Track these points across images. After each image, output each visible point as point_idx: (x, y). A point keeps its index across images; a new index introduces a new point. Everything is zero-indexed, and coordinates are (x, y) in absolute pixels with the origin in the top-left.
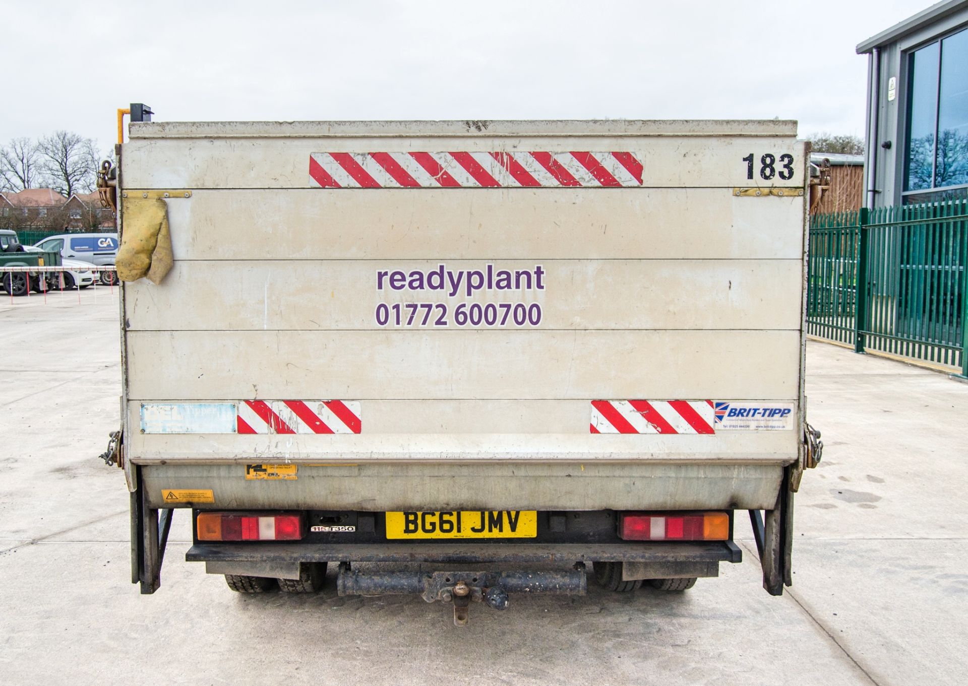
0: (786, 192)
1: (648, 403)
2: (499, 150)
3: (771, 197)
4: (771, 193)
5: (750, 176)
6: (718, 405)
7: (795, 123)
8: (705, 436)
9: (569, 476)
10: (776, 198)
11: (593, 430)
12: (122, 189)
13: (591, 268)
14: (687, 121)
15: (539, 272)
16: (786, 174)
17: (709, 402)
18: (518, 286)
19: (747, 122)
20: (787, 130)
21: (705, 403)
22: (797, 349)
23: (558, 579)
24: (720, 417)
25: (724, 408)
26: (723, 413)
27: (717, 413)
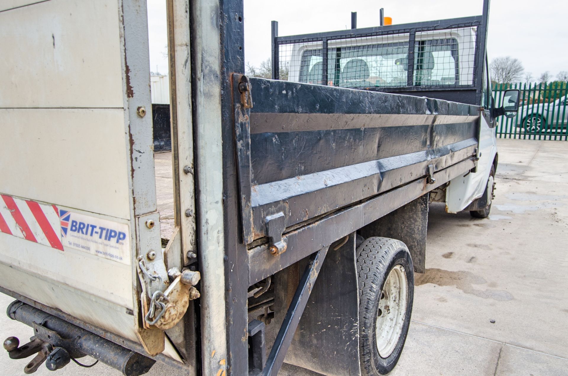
1: (13, 200)
6: (63, 213)
17: (54, 206)
21: (52, 209)
22: (124, 140)
23: (111, 354)
24: (65, 230)
25: (67, 219)
26: (67, 225)
27: (62, 223)
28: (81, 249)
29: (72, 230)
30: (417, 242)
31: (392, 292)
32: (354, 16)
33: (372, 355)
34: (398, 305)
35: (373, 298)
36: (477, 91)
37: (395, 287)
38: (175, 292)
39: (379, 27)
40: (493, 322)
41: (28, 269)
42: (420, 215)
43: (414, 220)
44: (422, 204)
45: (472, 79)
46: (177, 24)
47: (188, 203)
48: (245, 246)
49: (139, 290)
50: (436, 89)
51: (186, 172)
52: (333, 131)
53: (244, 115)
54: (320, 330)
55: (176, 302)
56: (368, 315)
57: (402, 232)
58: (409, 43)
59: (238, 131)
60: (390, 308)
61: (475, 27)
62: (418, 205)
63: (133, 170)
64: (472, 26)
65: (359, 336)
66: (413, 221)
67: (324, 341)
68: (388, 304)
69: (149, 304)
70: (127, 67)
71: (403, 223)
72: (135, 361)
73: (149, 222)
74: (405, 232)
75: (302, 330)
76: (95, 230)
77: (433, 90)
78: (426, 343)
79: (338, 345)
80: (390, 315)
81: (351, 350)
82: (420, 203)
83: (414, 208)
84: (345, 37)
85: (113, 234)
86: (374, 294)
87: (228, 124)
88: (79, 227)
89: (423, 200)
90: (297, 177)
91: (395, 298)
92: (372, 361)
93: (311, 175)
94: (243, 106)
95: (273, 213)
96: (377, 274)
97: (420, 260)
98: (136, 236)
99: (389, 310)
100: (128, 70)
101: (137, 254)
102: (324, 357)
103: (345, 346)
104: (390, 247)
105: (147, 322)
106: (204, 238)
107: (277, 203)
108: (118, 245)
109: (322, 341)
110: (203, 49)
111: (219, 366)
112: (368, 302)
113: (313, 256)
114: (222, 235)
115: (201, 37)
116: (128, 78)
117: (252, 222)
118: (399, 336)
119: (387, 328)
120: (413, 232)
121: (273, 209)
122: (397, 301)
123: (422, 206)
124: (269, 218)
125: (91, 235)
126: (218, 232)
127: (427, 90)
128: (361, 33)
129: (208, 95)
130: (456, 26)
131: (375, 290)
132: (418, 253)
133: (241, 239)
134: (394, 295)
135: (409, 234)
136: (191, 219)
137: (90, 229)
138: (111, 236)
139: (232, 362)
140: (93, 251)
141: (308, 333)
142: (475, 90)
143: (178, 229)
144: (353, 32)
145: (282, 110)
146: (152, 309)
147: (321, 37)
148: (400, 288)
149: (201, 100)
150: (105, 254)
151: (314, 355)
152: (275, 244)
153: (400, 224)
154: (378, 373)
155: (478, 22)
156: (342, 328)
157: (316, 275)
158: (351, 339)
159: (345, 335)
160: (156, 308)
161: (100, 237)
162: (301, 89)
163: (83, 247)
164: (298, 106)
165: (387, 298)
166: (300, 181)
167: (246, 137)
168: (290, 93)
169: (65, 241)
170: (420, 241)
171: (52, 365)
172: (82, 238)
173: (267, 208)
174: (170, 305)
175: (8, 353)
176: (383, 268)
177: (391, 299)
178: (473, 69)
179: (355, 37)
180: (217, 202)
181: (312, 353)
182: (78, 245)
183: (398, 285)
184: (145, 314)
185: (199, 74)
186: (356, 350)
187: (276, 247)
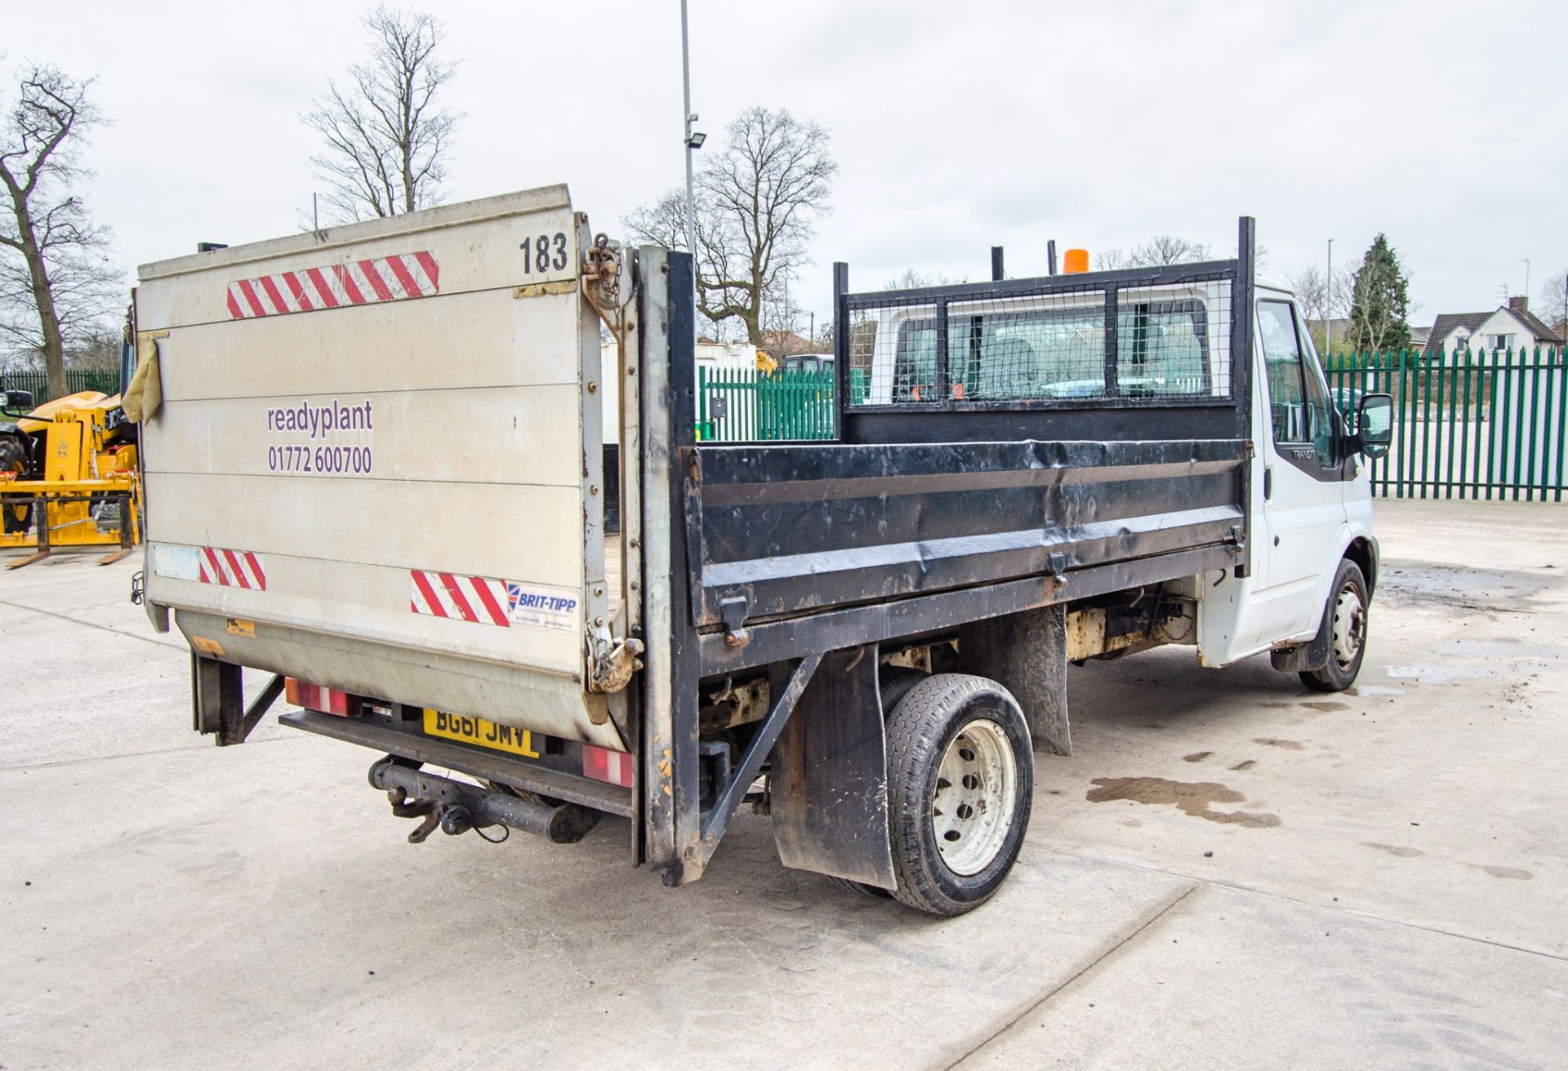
0: (560, 287)
1: (454, 580)
2: (338, 263)
3: (548, 297)
4: (544, 292)
5: (527, 270)
6: (511, 587)
7: (564, 187)
8: (501, 628)
9: (428, 667)
10: (552, 297)
11: (414, 609)
12: (137, 332)
13: (404, 401)
14: (469, 203)
15: (368, 409)
16: (560, 263)
17: (503, 582)
18: (355, 427)
19: (519, 195)
20: (557, 199)
21: (499, 584)
22: (579, 515)
23: (530, 813)
24: (513, 605)
25: (516, 593)
26: (515, 599)
27: (510, 598)
28: (529, 622)
29: (521, 604)
30: (1051, 695)
31: (990, 775)
32: (997, 254)
33: (923, 853)
34: (1001, 799)
35: (921, 758)
36: (1237, 409)
37: (994, 767)
38: (619, 657)
39: (1047, 278)
40: (1209, 855)
41: (467, 652)
42: (1053, 645)
43: (1043, 654)
44: (1055, 626)
45: (1228, 385)
46: (627, 409)
47: (634, 576)
48: (695, 628)
49: (586, 652)
50: (1161, 405)
51: (633, 545)
52: (826, 501)
53: (694, 488)
54: (834, 800)
55: (619, 668)
56: (913, 784)
57: (1025, 676)
58: (1106, 311)
59: (687, 505)
60: (987, 805)
61: (1229, 281)
62: (1050, 626)
63: (585, 542)
64: (1221, 279)
65: (887, 805)
66: (1042, 657)
67: (840, 818)
68: (984, 796)
69: (595, 666)
70: (584, 452)
71: (1026, 661)
72: (562, 820)
73: (598, 589)
74: (1029, 677)
75: (808, 803)
76: (546, 601)
77: (1155, 406)
78: (1061, 878)
79: (858, 823)
80: (986, 817)
81: (877, 829)
82: (1052, 623)
83: (1042, 632)
84: (980, 296)
85: (563, 603)
86: (924, 752)
87: (677, 498)
88: (529, 600)
89: (1056, 618)
90: (768, 559)
91: (996, 786)
92: (924, 864)
93: (791, 557)
94: (692, 479)
95: (730, 596)
96: (932, 723)
97: (1059, 730)
98: (586, 602)
99: (985, 807)
100: (584, 455)
101: (586, 619)
102: (841, 845)
103: (868, 823)
104: (964, 686)
105: (593, 680)
106: (649, 611)
107: (736, 586)
108: (567, 613)
109: (837, 818)
110: (651, 429)
111: (663, 756)
112: (913, 764)
113: (796, 663)
114: (668, 613)
115: (649, 418)
116: (584, 461)
117: (704, 604)
118: (997, 850)
119: (978, 838)
120: (1043, 677)
121: (730, 591)
122: (999, 792)
123: (1056, 629)
124: (725, 601)
125: (541, 606)
126: (665, 608)
127: (1144, 406)
128: (1011, 289)
129: (656, 471)
130: (1193, 279)
131: (927, 747)
132: (1055, 717)
133: (690, 621)
134: (993, 781)
135: (1036, 681)
136: (637, 592)
137: (540, 600)
138: (561, 605)
139: (678, 757)
140: (542, 623)
141: (818, 808)
142: (1234, 407)
143: (624, 601)
144: (995, 288)
145: (743, 480)
146: (598, 669)
147: (934, 295)
148: (1002, 769)
149: (649, 476)
150: (554, 624)
151: (828, 844)
152: (733, 632)
153: (1020, 662)
154: (939, 890)
155: (1231, 271)
156: (863, 794)
157: (801, 689)
158: (876, 810)
159: (867, 805)
160: (602, 668)
161: (551, 607)
162: (768, 454)
163: (531, 620)
164: (765, 473)
165: (981, 786)
166: (772, 563)
167: (697, 511)
168: (753, 460)
169: (511, 617)
170: (1056, 693)
171: (451, 825)
172: (531, 611)
173: (723, 590)
174: (614, 668)
175: (392, 807)
176: (944, 715)
177: (989, 789)
178: (1228, 364)
179: (1000, 297)
180: (663, 577)
181: (825, 841)
182: (525, 619)
183: (1000, 763)
184: (591, 674)
185: (647, 452)
186: (883, 826)
187: (732, 635)
